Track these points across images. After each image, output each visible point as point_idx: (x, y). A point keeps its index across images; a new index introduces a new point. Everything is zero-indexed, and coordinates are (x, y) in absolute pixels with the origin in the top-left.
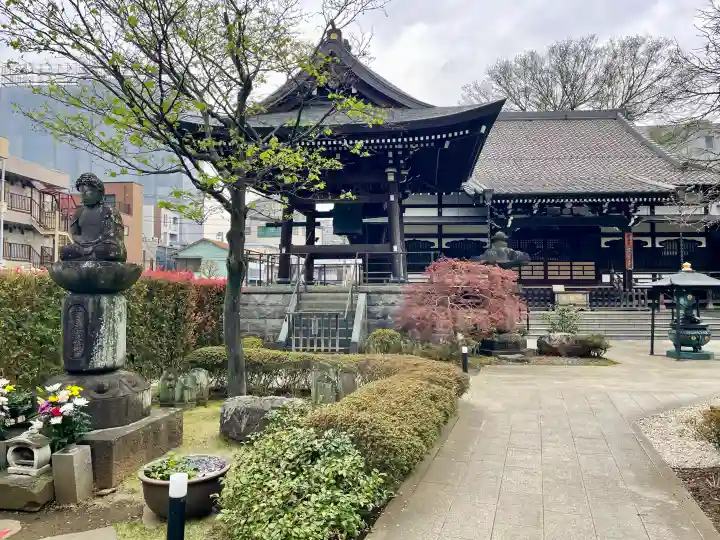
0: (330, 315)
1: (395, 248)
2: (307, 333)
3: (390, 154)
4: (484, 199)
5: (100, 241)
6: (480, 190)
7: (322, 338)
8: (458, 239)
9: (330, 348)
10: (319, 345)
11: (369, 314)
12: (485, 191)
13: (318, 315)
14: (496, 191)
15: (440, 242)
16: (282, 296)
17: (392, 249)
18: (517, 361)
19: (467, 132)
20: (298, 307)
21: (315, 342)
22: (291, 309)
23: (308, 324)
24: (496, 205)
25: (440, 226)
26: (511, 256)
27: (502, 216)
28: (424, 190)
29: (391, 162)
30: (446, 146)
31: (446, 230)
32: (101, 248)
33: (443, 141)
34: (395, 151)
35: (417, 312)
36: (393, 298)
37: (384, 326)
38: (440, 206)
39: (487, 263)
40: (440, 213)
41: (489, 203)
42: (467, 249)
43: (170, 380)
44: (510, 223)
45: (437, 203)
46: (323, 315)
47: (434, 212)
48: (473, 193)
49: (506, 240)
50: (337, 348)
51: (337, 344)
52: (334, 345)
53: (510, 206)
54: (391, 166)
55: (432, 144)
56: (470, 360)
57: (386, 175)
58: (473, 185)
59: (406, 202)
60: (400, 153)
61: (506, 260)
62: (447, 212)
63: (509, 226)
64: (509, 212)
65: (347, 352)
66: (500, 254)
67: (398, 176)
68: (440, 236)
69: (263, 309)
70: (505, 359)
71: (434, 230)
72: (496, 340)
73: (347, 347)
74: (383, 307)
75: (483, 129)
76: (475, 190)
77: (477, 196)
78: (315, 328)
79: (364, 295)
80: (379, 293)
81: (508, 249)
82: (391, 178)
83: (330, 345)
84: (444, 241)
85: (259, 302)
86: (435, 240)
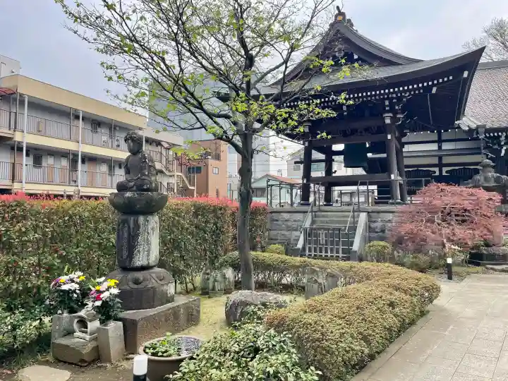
0: (334, 229)
1: (393, 177)
2: (316, 242)
3: (387, 103)
4: (477, 133)
5: (139, 178)
6: (473, 126)
7: (329, 247)
8: (457, 168)
9: (335, 255)
10: (326, 252)
11: (370, 229)
12: (478, 127)
13: (325, 229)
14: (489, 125)
15: (441, 171)
16: (302, 214)
17: (390, 177)
18: (503, 271)
19: (451, 78)
20: (313, 222)
21: (324, 249)
22: (307, 224)
23: (317, 236)
24: (490, 137)
25: (440, 158)
26: (497, 180)
27: (496, 147)
28: (424, 129)
29: (387, 108)
30: (434, 90)
31: (445, 160)
32: (139, 182)
33: (430, 88)
34: (390, 100)
35: (408, 227)
36: (390, 216)
37: (382, 239)
38: (440, 141)
39: (475, 187)
40: (440, 147)
41: (482, 137)
42: (461, 176)
43: (208, 274)
44: (503, 152)
45: (437, 139)
46: (328, 229)
47: (434, 147)
48: (467, 129)
49: (493, 167)
50: (341, 255)
51: (341, 252)
52: (338, 252)
53: (503, 138)
54: (388, 112)
55: (422, 91)
56: (455, 269)
57: (384, 119)
58: (467, 121)
59: (404, 140)
60: (395, 101)
61: (492, 184)
62: (446, 146)
63: (502, 154)
64: (502, 143)
65: (348, 259)
66: (486, 179)
67: (394, 119)
68: (440, 165)
69: (289, 224)
70: (492, 269)
71: (436, 161)
72: (485, 252)
73: (349, 255)
74: (381, 224)
75: (466, 74)
76: (468, 126)
77: (471, 131)
78: (322, 239)
79: (365, 214)
80: (378, 212)
81: (495, 175)
82: (388, 121)
83: (335, 252)
84: (445, 169)
85: (286, 218)
86: (437, 170)
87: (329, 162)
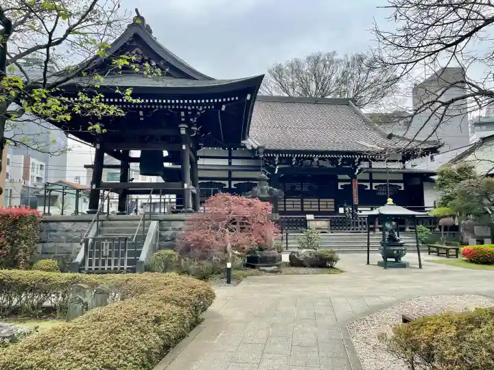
0: (120, 239)
1: (186, 186)
2: (98, 254)
3: (183, 114)
4: (258, 153)
6: (256, 147)
7: (113, 259)
8: (242, 182)
9: (119, 267)
10: (110, 264)
11: (160, 237)
12: (259, 148)
13: (110, 239)
14: (267, 147)
15: (230, 184)
16: (87, 223)
17: (183, 186)
18: (272, 272)
19: (237, 98)
20: (99, 231)
21: (107, 262)
22: (92, 234)
23: (100, 247)
24: (267, 157)
25: (230, 173)
26: (270, 192)
27: (271, 166)
28: (218, 145)
29: (183, 120)
30: (224, 108)
31: (235, 175)
33: (219, 105)
34: (186, 111)
35: (196, 234)
36: (181, 225)
37: (172, 247)
38: (230, 158)
39: (253, 197)
40: (230, 163)
41: (262, 156)
42: (244, 188)
44: (277, 170)
45: (227, 156)
46: (113, 239)
47: (225, 162)
48: (250, 148)
50: (126, 266)
51: (126, 263)
52: (122, 264)
53: (277, 159)
54: (183, 123)
55: (213, 107)
56: (234, 273)
57: (179, 129)
58: (251, 142)
59: (199, 153)
60: (190, 113)
62: (235, 162)
63: (276, 172)
64: (276, 163)
65: (133, 271)
66: (262, 191)
67: (189, 130)
68: (230, 179)
69: (70, 234)
70: (264, 270)
71: (226, 175)
72: (259, 255)
73: (135, 267)
74: (172, 232)
75: (249, 97)
76: (252, 146)
77: (253, 150)
78: (106, 250)
79: (156, 222)
80: (169, 220)
81: (269, 188)
82: (183, 132)
83: (119, 264)
84: (233, 183)
85: (67, 228)
86: (227, 183)
87: (125, 169)
